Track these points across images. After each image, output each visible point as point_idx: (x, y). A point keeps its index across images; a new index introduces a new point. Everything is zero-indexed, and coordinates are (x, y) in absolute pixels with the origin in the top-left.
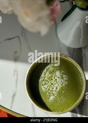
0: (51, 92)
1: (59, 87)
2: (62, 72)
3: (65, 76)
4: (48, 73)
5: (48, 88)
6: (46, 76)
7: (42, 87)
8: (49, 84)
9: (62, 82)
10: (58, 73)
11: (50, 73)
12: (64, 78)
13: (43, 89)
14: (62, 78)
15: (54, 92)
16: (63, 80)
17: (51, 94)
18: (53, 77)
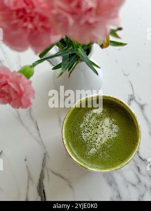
0: (93, 144)
1: (105, 138)
2: (113, 120)
3: (116, 126)
4: (94, 118)
5: (91, 137)
6: (91, 121)
7: (83, 134)
8: (93, 132)
9: (110, 133)
10: (107, 121)
11: (97, 118)
12: (114, 129)
13: (83, 137)
14: (111, 128)
15: (97, 144)
16: (112, 132)
17: (93, 146)
18: (100, 124)
